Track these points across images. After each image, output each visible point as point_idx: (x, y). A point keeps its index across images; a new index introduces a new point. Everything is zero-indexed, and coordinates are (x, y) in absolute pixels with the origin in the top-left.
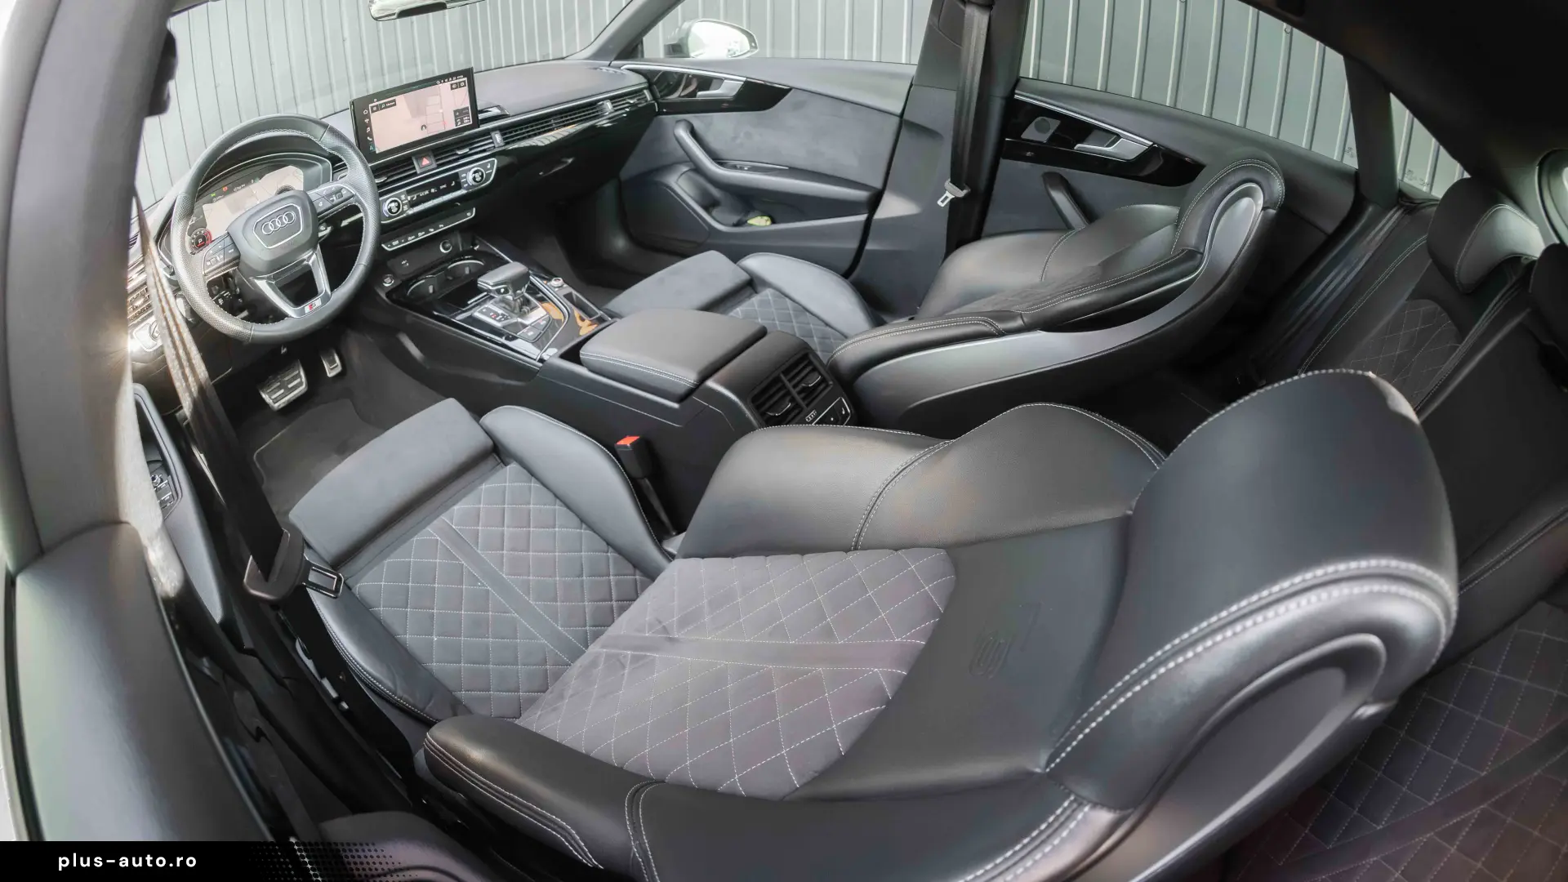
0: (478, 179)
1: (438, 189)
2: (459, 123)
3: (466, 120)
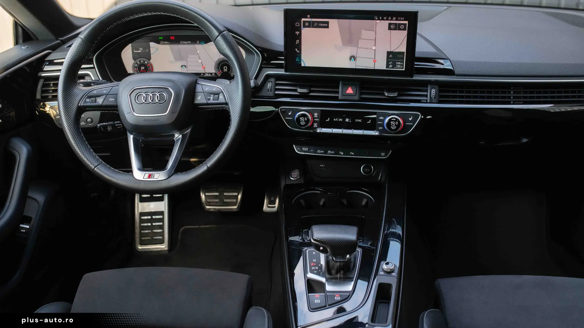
1: (353, 121)
2: (391, 66)
3: (399, 65)
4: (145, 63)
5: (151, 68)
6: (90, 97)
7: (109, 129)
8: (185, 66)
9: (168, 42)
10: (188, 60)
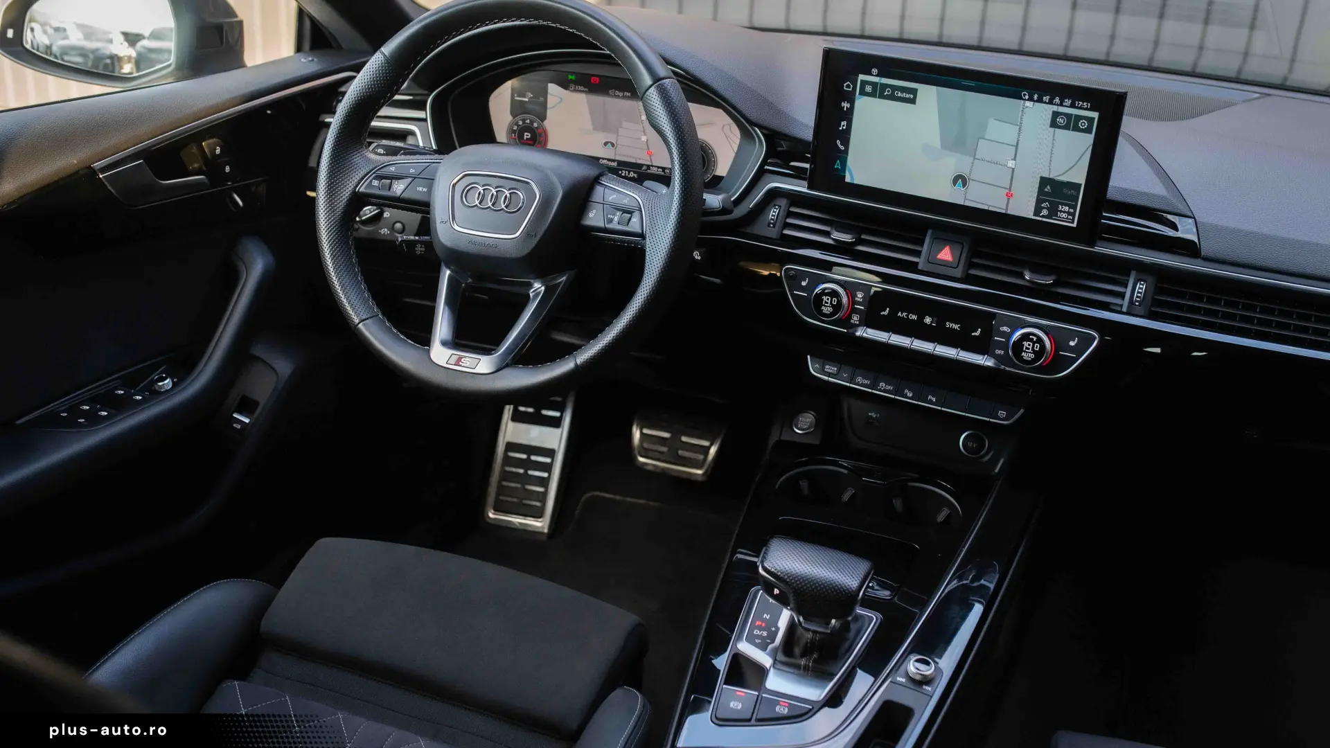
0: (1028, 356)
1: (941, 323)
2: (1045, 212)
3: (1064, 212)
4: (533, 125)
5: (543, 138)
6: (380, 178)
7: (419, 249)
8: (613, 145)
9: (585, 87)
10: (621, 131)
